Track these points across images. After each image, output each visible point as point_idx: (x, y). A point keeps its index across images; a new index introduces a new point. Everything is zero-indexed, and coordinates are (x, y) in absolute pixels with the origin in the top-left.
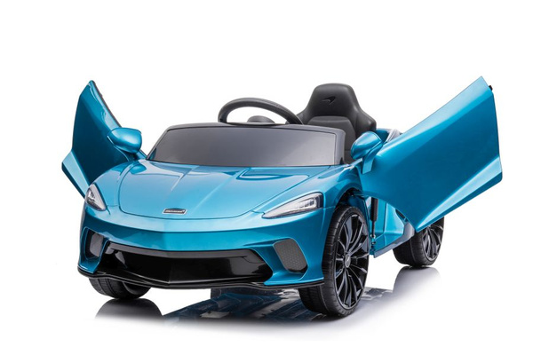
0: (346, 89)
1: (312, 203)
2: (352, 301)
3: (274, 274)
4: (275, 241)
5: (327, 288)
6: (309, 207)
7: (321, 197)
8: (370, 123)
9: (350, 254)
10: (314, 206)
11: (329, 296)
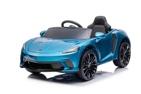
0: (104, 18)
1: (76, 49)
2: (90, 77)
3: (65, 69)
4: (65, 59)
5: (81, 73)
6: (75, 50)
7: (79, 48)
8: (109, 27)
9: (90, 63)
10: (77, 50)
11: (81, 75)
